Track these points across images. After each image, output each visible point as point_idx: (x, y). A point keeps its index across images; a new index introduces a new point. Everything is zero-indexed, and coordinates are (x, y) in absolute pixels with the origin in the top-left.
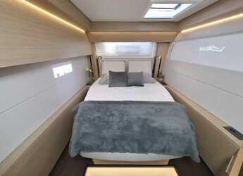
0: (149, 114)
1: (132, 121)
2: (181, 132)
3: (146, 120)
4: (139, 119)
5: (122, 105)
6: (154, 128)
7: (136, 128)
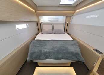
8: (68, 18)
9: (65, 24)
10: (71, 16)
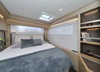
0: (50, 54)
1: (43, 61)
2: (65, 56)
3: (50, 57)
4: (46, 58)
5: (34, 55)
6: (55, 59)
7: (47, 64)
8: (46, 31)
9: (44, 35)
10: (48, 29)
